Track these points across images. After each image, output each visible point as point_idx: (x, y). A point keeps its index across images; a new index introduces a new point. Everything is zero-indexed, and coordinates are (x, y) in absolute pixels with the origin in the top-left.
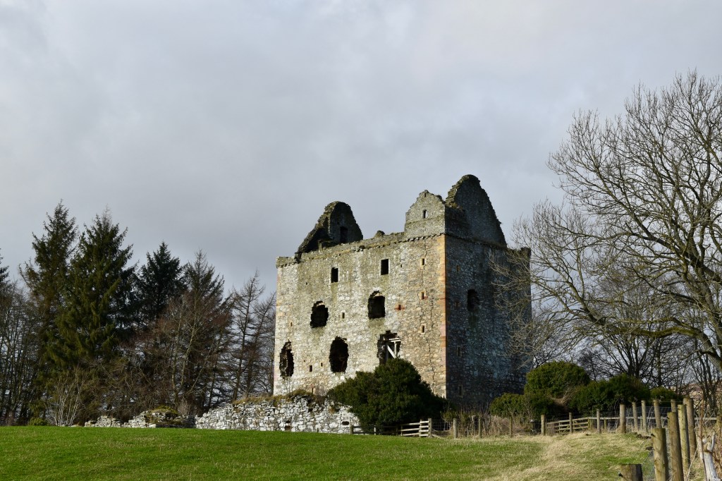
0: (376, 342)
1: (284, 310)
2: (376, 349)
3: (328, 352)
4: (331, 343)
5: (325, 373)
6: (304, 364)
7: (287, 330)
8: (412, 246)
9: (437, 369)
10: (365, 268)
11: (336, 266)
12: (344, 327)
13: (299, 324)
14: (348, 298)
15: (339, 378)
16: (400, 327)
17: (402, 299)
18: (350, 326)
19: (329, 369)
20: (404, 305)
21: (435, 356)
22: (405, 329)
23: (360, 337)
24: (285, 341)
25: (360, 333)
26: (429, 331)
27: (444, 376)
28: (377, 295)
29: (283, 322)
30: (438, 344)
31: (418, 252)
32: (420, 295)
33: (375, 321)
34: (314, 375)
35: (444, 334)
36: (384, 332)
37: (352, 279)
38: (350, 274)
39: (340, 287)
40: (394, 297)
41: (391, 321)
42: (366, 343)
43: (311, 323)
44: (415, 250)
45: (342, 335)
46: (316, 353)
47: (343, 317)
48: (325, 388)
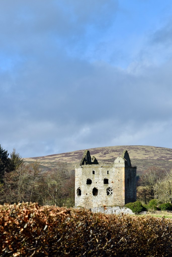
0: (106, 189)
1: (78, 179)
2: (106, 191)
3: (92, 191)
4: (93, 189)
5: (91, 196)
6: (85, 193)
7: (79, 184)
8: (116, 169)
9: (122, 197)
10: (103, 172)
11: (94, 170)
12: (97, 185)
13: (83, 183)
14: (98, 179)
15: (95, 197)
16: (113, 187)
17: (113, 180)
18: (99, 185)
19: (92, 195)
20: (114, 182)
21: (122, 194)
22: (114, 187)
23: (101, 188)
24: (78, 187)
25: (102, 187)
26: (120, 188)
27: (124, 198)
28: (106, 178)
29: (78, 182)
30: (123, 191)
32: (118, 180)
33: (105, 185)
34: (88, 196)
35: (124, 189)
36: (108, 187)
37: (99, 174)
38: (98, 173)
39: (95, 175)
40: (111, 180)
41: (110, 185)
42: (103, 190)
43: (87, 183)
44: (117, 170)
45: (96, 187)
46: (88, 191)
47: (96, 183)
48: (91, 199)
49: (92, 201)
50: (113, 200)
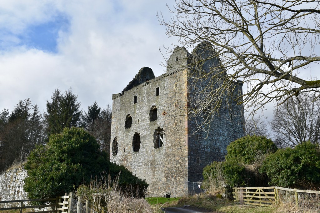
0: (153, 134)
1: (115, 121)
2: (153, 138)
3: (132, 141)
4: (133, 136)
5: (130, 152)
6: (122, 148)
7: (115, 131)
8: (171, 78)
9: (183, 148)
10: (149, 94)
11: (136, 95)
12: (139, 127)
13: (120, 127)
14: (141, 111)
15: (136, 155)
16: (164, 124)
17: (165, 108)
18: (142, 126)
19: (132, 150)
20: (166, 112)
21: (182, 140)
22: (167, 125)
23: (146, 132)
24: (115, 137)
25: (146, 129)
26: (179, 125)
27: (187, 152)
28: (154, 108)
29: (114, 127)
30: (184, 132)
31: (173, 80)
32: (174, 105)
33: (152, 122)
34: (126, 153)
35: (187, 127)
36: (157, 128)
37: (143, 101)
38: (142, 98)
39: (138, 106)
40: (162, 108)
41: (160, 122)
42: (148, 135)
43: (125, 126)
44: (172, 80)
45: (138, 131)
46: (127, 142)
47: (139, 122)
48: (130, 161)
49: (132, 164)
50: (166, 159)
